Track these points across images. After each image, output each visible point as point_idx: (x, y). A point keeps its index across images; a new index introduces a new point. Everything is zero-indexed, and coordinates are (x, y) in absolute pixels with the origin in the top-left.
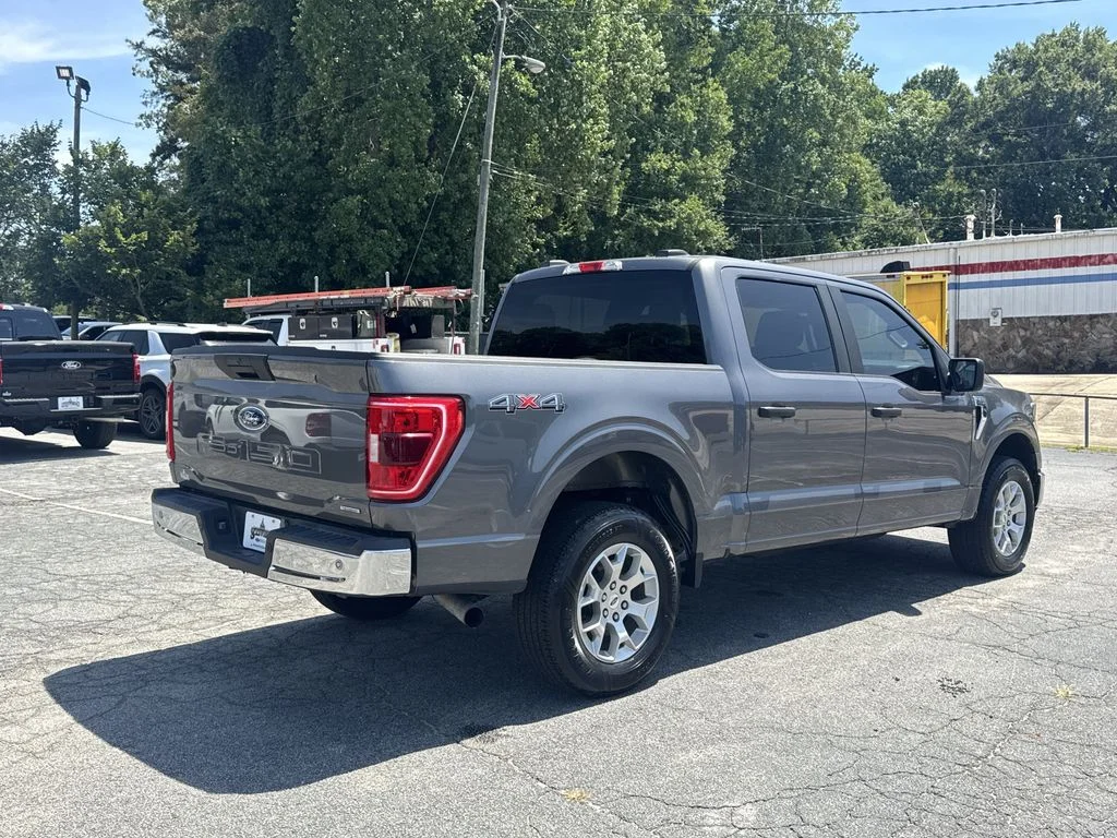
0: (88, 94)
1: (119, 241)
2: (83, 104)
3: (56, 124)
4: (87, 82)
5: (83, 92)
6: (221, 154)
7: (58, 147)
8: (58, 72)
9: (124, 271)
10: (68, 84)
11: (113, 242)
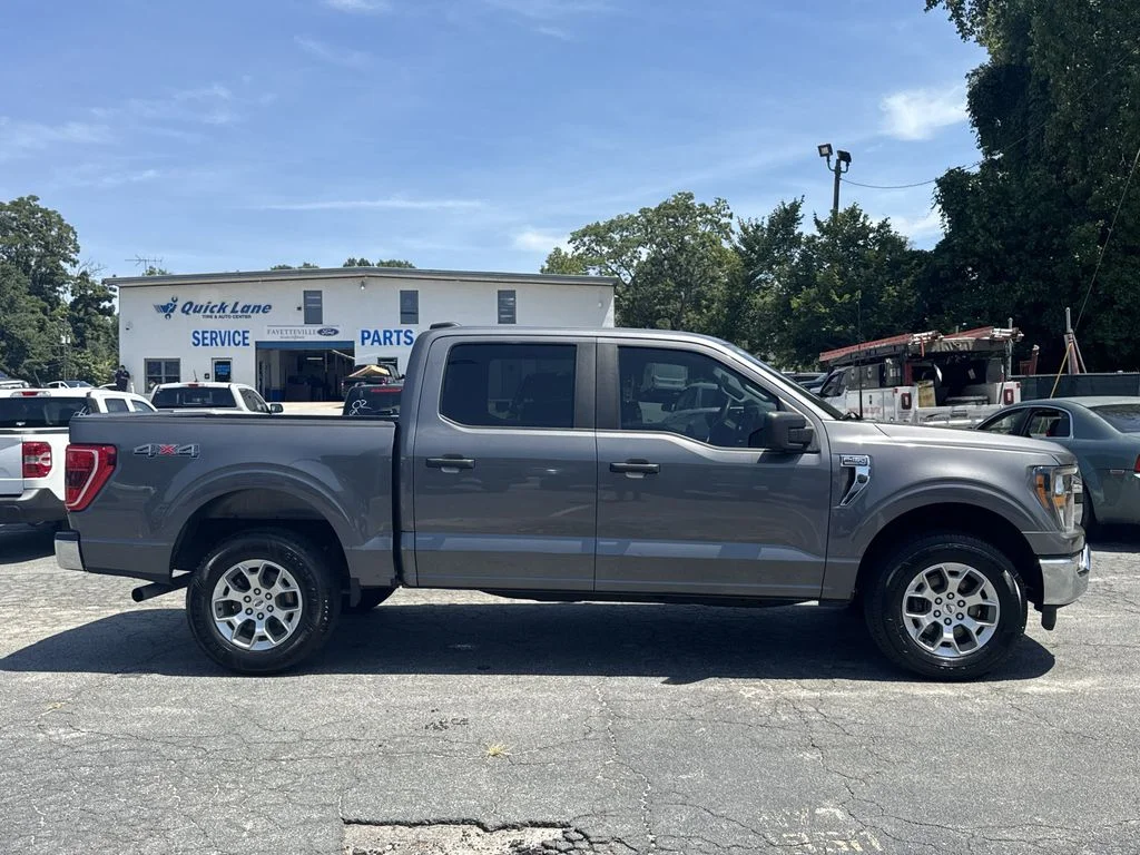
0: (848, 165)
1: (835, 302)
2: (842, 176)
3: (799, 200)
4: (848, 154)
5: (843, 164)
6: (957, 203)
7: (802, 220)
8: (820, 151)
9: (838, 329)
10: (828, 161)
11: (829, 302)
